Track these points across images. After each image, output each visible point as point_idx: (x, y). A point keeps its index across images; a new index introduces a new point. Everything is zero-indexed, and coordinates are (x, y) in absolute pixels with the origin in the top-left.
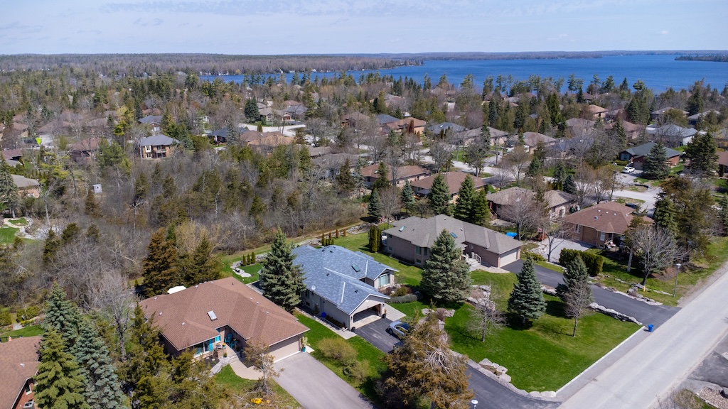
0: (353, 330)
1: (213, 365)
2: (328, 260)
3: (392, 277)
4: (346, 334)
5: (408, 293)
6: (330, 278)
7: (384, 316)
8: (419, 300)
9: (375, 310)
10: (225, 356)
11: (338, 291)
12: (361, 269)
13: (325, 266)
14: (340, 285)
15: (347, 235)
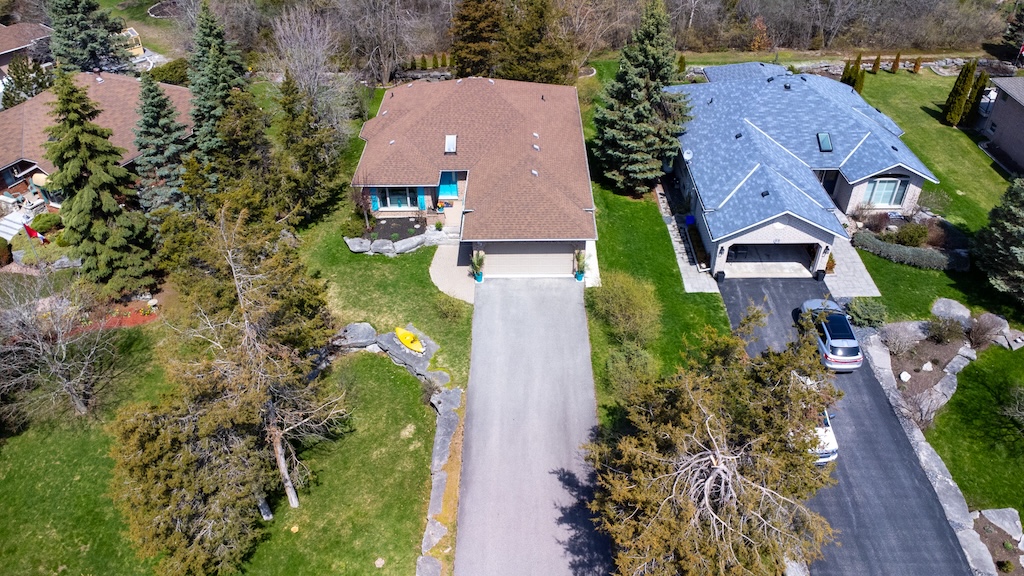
0: (719, 278)
1: (404, 235)
2: (764, 105)
3: (914, 191)
4: (696, 280)
5: (932, 243)
6: (737, 145)
7: (819, 276)
8: (949, 272)
9: (806, 254)
10: (439, 228)
11: (729, 178)
12: (839, 148)
13: (750, 116)
14: (743, 167)
15: (922, 71)
